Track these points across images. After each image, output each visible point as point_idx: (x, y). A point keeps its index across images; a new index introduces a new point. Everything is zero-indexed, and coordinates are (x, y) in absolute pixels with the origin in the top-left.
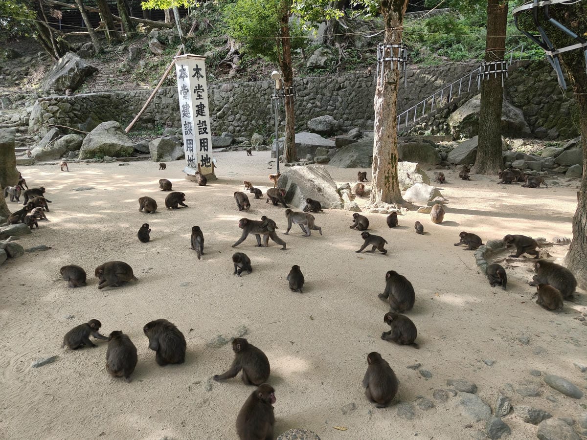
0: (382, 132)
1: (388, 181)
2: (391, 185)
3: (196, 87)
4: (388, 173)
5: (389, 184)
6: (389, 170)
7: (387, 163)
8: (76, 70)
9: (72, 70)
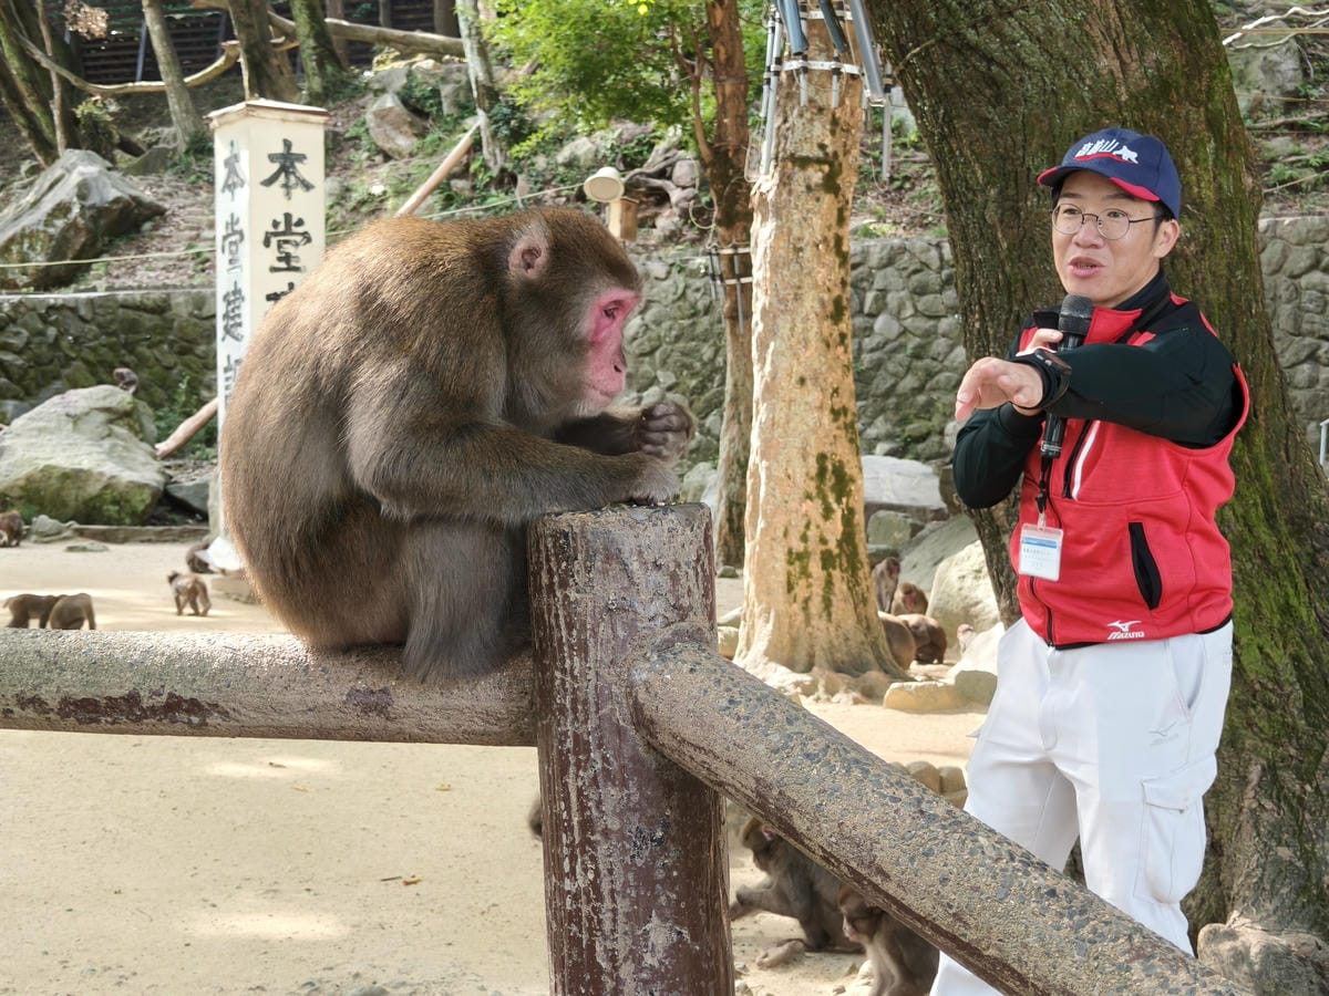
0: (773, 362)
1: (805, 573)
2: (818, 590)
3: (276, 224)
4: (804, 538)
5: (809, 586)
6: (807, 526)
7: (799, 494)
8: (76, 210)
9: (62, 209)
